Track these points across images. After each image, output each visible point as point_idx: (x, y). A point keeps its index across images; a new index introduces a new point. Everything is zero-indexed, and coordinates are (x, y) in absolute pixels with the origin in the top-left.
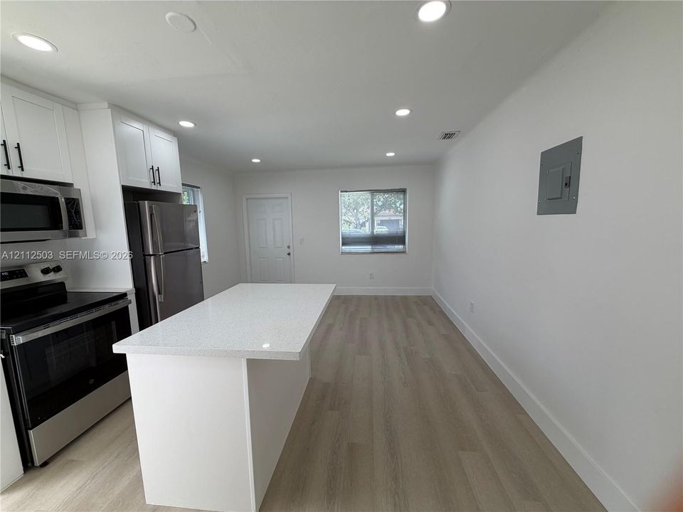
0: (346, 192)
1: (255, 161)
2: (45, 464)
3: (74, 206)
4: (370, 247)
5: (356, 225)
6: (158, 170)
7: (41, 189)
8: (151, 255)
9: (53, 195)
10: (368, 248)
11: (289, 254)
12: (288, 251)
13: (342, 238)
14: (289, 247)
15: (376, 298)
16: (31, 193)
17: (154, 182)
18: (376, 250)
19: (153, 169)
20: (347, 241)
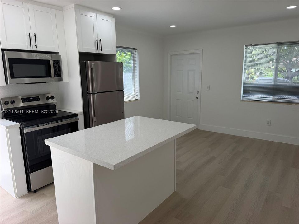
0: (251, 45)
1: (172, 26)
2: (35, 191)
3: (58, 64)
4: (271, 97)
5: (288, 74)
6: (101, 41)
7: (43, 56)
8: (91, 93)
9: (48, 59)
10: (269, 97)
11: (197, 98)
12: (197, 95)
13: (244, 87)
14: (198, 92)
15: (270, 143)
16: (39, 59)
17: (98, 49)
18: (276, 100)
19: (97, 40)
20: (248, 90)
